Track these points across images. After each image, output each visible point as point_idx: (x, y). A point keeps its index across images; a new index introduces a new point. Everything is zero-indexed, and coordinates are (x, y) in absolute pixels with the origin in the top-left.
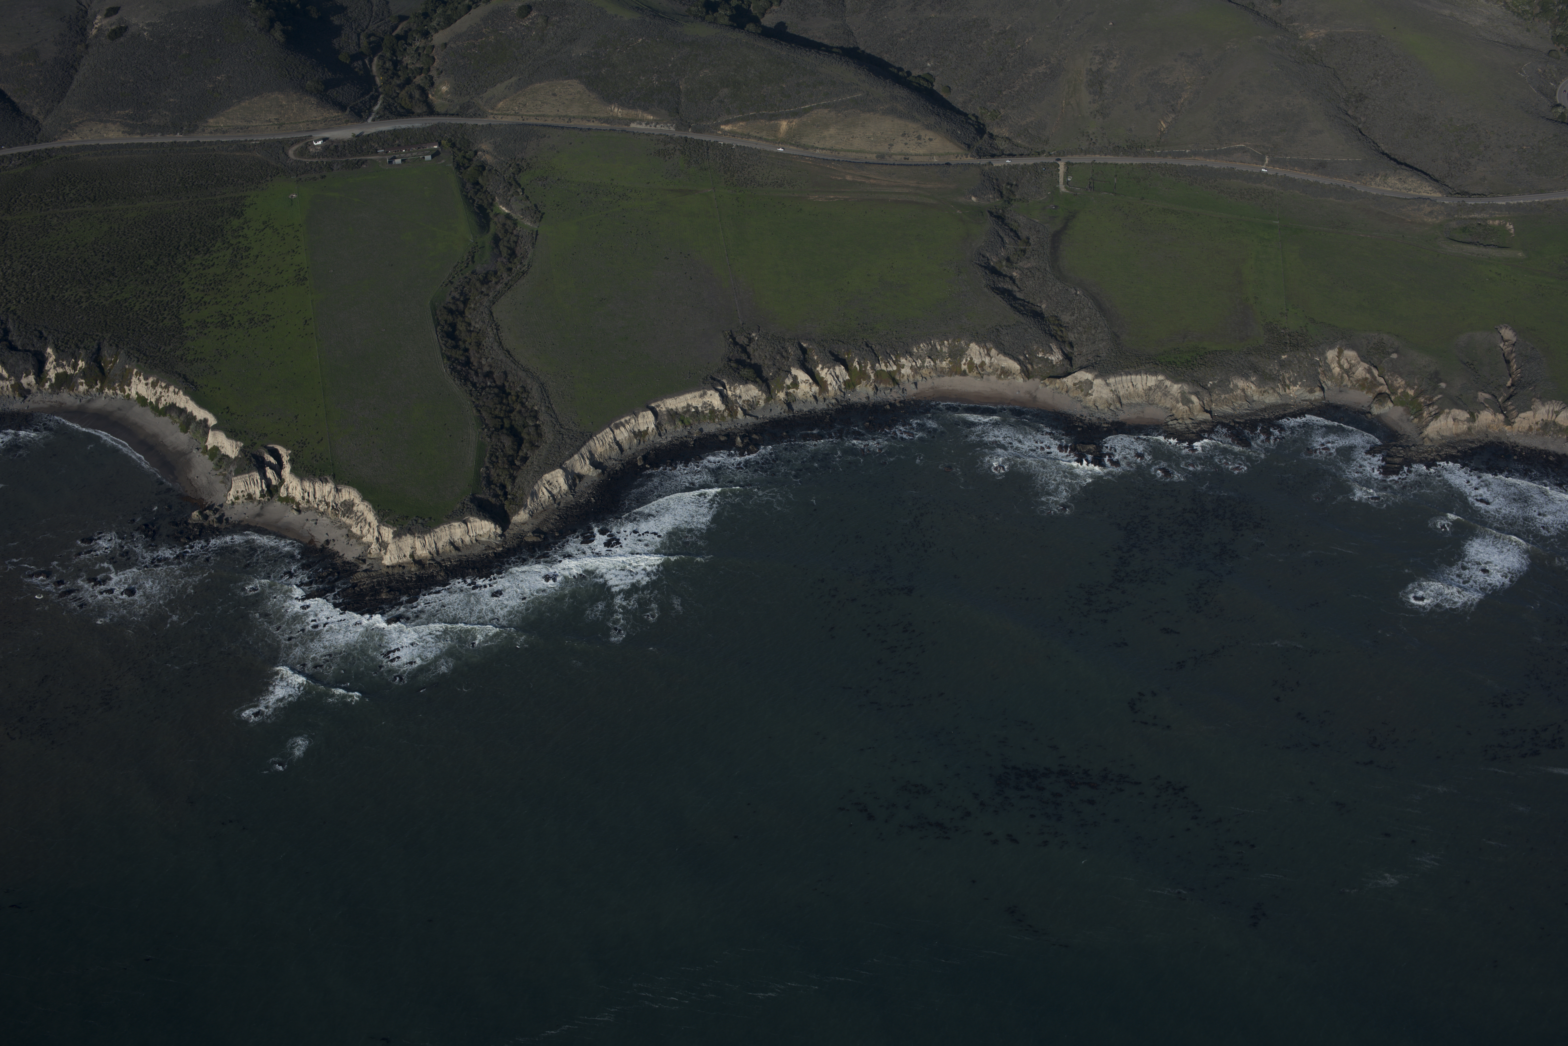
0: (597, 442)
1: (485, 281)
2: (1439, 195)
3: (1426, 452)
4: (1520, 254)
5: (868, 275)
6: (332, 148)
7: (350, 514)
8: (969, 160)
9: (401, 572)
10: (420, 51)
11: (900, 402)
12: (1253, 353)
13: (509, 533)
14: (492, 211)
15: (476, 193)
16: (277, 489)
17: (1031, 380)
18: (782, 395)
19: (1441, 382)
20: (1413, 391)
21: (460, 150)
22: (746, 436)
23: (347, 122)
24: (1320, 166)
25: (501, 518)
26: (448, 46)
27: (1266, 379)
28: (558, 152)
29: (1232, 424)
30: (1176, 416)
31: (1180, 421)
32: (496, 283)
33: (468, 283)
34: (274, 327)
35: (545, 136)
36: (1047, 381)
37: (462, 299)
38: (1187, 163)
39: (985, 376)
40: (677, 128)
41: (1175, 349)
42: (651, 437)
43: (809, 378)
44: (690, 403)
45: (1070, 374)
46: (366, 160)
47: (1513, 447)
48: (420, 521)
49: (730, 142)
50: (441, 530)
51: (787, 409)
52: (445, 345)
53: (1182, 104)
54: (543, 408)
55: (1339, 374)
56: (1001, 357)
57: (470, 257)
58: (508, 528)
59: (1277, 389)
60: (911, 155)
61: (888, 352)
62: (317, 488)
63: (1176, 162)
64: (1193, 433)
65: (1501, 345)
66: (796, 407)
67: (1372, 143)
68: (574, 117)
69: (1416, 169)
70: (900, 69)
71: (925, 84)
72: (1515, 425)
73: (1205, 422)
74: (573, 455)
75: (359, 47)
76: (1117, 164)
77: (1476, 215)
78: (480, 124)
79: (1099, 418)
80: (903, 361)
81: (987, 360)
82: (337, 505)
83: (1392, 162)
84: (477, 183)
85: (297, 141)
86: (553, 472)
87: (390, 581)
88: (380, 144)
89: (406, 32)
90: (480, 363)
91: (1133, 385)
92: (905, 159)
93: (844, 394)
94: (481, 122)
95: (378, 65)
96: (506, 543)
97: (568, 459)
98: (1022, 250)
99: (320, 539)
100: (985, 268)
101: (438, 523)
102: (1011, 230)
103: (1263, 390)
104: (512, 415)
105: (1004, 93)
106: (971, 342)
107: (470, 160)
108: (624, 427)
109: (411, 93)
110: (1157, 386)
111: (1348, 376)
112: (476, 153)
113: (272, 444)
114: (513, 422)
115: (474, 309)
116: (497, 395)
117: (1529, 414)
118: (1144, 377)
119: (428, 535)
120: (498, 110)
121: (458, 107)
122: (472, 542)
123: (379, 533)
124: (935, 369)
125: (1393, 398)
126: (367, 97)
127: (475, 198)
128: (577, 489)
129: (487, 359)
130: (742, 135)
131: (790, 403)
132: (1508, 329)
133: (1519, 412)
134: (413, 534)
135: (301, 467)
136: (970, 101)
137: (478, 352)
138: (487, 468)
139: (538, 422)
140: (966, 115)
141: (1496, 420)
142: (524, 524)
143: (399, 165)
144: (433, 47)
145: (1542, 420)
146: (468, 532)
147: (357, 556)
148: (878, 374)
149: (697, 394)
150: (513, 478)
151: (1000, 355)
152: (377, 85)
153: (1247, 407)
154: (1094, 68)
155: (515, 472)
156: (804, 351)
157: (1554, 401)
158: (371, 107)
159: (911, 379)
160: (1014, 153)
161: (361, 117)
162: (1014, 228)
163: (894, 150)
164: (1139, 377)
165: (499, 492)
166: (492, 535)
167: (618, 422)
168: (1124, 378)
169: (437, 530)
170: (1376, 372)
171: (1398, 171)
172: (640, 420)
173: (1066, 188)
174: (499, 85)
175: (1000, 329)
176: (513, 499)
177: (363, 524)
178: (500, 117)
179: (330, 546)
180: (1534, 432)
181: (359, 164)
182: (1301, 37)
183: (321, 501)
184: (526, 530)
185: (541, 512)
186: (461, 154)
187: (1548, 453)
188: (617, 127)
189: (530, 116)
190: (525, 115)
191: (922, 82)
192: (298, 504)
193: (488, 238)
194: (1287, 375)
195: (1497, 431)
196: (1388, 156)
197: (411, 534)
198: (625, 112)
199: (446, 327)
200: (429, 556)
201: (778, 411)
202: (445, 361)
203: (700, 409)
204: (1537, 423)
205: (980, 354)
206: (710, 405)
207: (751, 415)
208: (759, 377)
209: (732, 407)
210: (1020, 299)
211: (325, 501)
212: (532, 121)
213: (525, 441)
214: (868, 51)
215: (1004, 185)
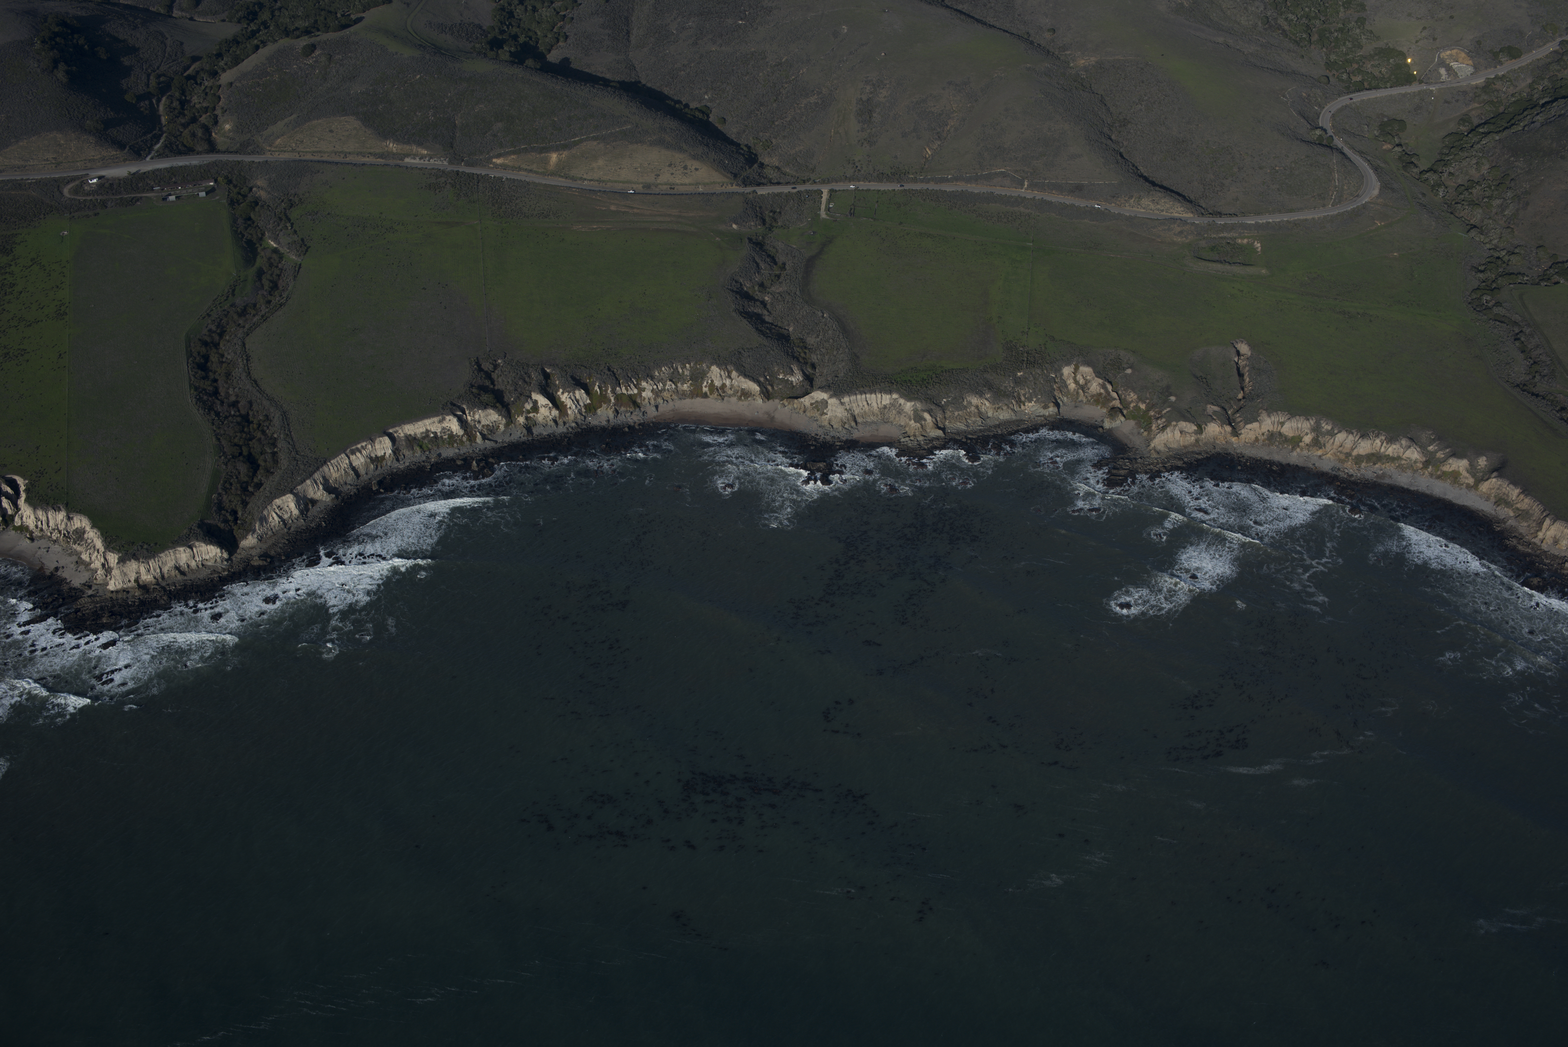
0: (331, 468)
1: (243, 313)
2: (1190, 215)
3: (1152, 464)
4: (1264, 271)
5: (620, 302)
6: (107, 186)
7: (81, 541)
8: (735, 188)
9: (125, 597)
10: (207, 90)
11: (639, 425)
12: (989, 370)
13: (236, 557)
14: (261, 245)
15: (246, 228)
16: (12, 517)
17: (771, 401)
18: (521, 420)
19: (1171, 395)
20: (1144, 405)
21: (235, 186)
22: (483, 460)
23: (125, 160)
24: (1077, 189)
25: (228, 543)
26: (233, 85)
27: (999, 395)
28: (331, 187)
29: (964, 440)
30: (908, 433)
31: (912, 438)
32: (254, 316)
33: (226, 316)
34: (28, 361)
35: (319, 171)
36: (785, 402)
37: (218, 331)
38: (948, 188)
39: (726, 398)
40: (450, 162)
41: (912, 369)
42: (390, 463)
43: (549, 402)
44: (429, 428)
45: (807, 394)
46: (141, 198)
47: (1239, 457)
48: (145, 546)
49: (500, 175)
50: (166, 555)
51: (526, 433)
52: (194, 376)
53: (949, 131)
54: (282, 436)
55: (1075, 390)
56: (742, 379)
57: (231, 290)
58: (236, 552)
59: (1011, 406)
60: (677, 185)
61: (630, 375)
62: (50, 516)
63: (937, 187)
64: (924, 449)
65: (1236, 359)
66: (536, 431)
67: (1131, 167)
68: (350, 153)
69: (1172, 191)
70: (679, 102)
71: (701, 116)
72: (1242, 437)
73: (937, 438)
74: (305, 481)
75: (148, 87)
76: (879, 191)
77: (1225, 235)
78: (257, 160)
79: (833, 437)
80: (644, 384)
81: (728, 382)
82: (69, 533)
83: (1147, 184)
84: (250, 219)
85: (73, 179)
86: (284, 498)
87: (114, 606)
88: (157, 181)
89: (198, 72)
90: (228, 393)
91: (868, 404)
92: (671, 188)
93: (585, 418)
94: (257, 159)
95: (166, 105)
96: (232, 567)
97: (299, 484)
98: (776, 276)
99: (50, 566)
100: (737, 293)
101: (164, 548)
102: (769, 256)
103: (997, 406)
104: (250, 442)
105: (776, 123)
106: (712, 364)
107: (245, 196)
108: (361, 452)
109: (194, 132)
110: (892, 405)
111: (1084, 392)
112: (251, 189)
113: (10, 474)
114: (252, 450)
115: (228, 341)
116: (239, 424)
117: (1255, 425)
118: (879, 396)
119: (153, 560)
120: (276, 147)
121: (238, 145)
122: (198, 567)
123: (105, 559)
124: (676, 391)
125: (1125, 412)
126: (149, 136)
127: (245, 234)
128: (309, 514)
129: (234, 389)
130: (513, 168)
131: (530, 427)
132: (1243, 344)
133: (1246, 423)
134: (137, 559)
135: (36, 497)
136: (744, 131)
137: (227, 383)
138: (220, 494)
139: (275, 450)
140: (738, 145)
141: (1223, 432)
142: (252, 548)
143: (173, 202)
144: (220, 86)
145: (1268, 431)
146: (194, 557)
147: (85, 582)
148: (618, 398)
149: (436, 419)
150: (245, 504)
151: (740, 377)
152: (161, 124)
153: (980, 423)
154: (864, 98)
155: (247, 498)
156: (547, 376)
157: (1279, 412)
158: (152, 145)
159: (652, 402)
160: (781, 181)
161: (140, 155)
162: (772, 254)
163: (661, 179)
164: (873, 396)
165: (230, 518)
166: (218, 560)
167: (354, 448)
168: (859, 397)
169: (162, 555)
170: (1109, 387)
171: (1151, 193)
172: (377, 446)
173: (826, 214)
174: (279, 122)
175: (743, 352)
176: (242, 524)
177: (91, 551)
178: (277, 153)
179: (59, 573)
180: (1261, 442)
181: (133, 201)
182: (1072, 65)
183: (54, 530)
184: (253, 554)
185: (271, 537)
186: (236, 190)
187: (1272, 463)
188: (391, 162)
189: (306, 152)
190: (303, 152)
191: (697, 114)
192: (31, 533)
193: (252, 272)
194: (1023, 392)
195: (1224, 442)
196: (1146, 179)
197: (135, 560)
198: (400, 147)
199: (198, 358)
200: (154, 581)
201: (518, 435)
202: (192, 392)
203: (439, 434)
204: (1263, 434)
205: (721, 376)
206: (449, 430)
207: (490, 440)
208: (500, 402)
209: (471, 432)
210: (768, 323)
211: (58, 529)
212: (309, 157)
213: (260, 468)
214: (649, 85)
215: (767, 213)
